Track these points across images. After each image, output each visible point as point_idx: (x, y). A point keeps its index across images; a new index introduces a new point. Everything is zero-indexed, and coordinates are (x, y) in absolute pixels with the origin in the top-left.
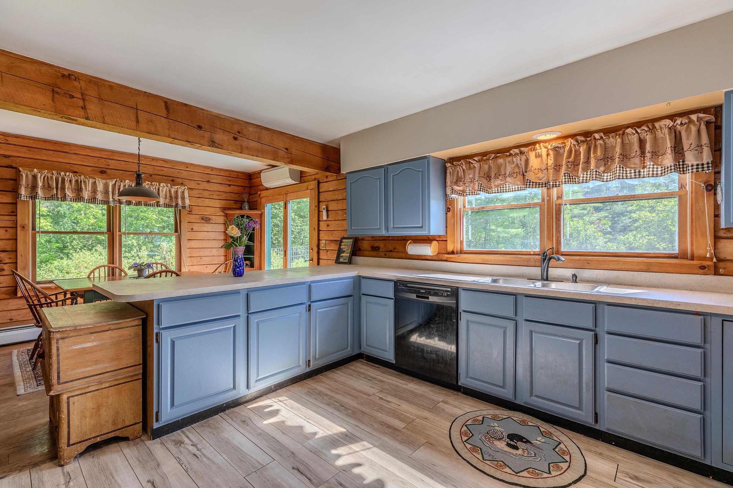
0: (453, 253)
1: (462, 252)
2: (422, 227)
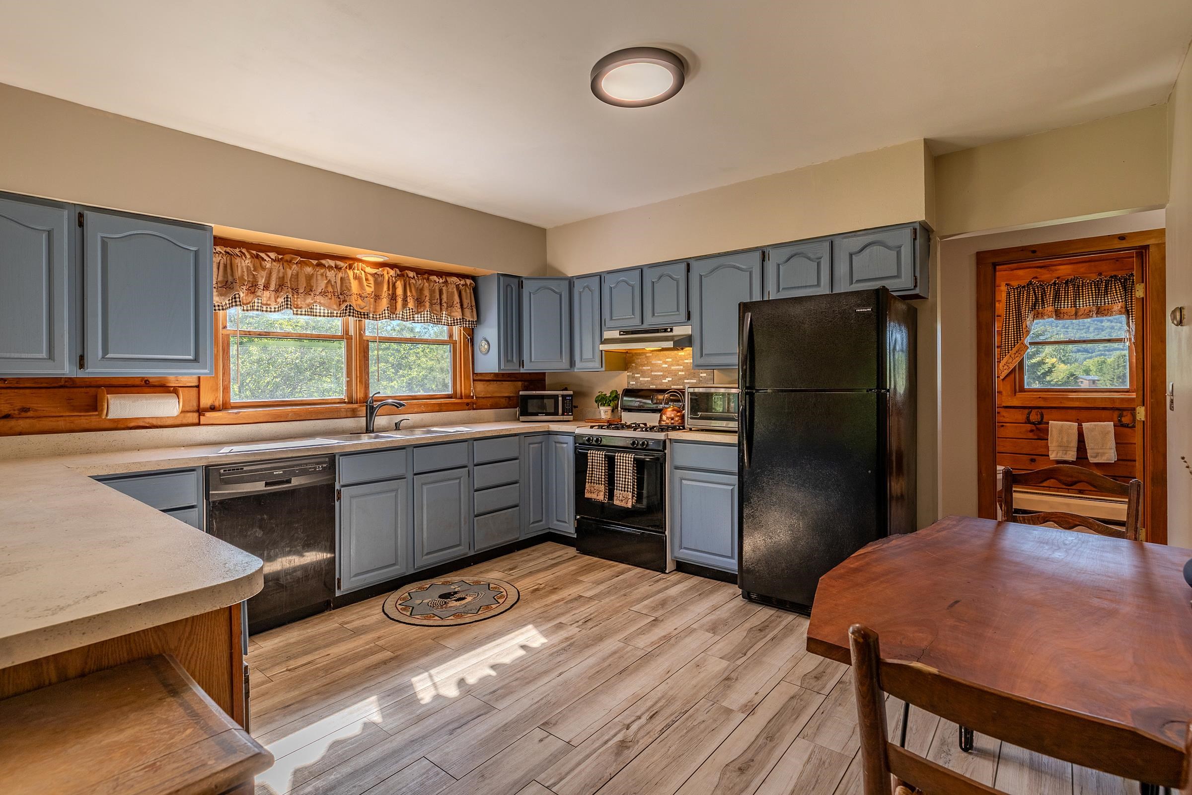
0: (213, 409)
1: (226, 406)
2: (196, 360)
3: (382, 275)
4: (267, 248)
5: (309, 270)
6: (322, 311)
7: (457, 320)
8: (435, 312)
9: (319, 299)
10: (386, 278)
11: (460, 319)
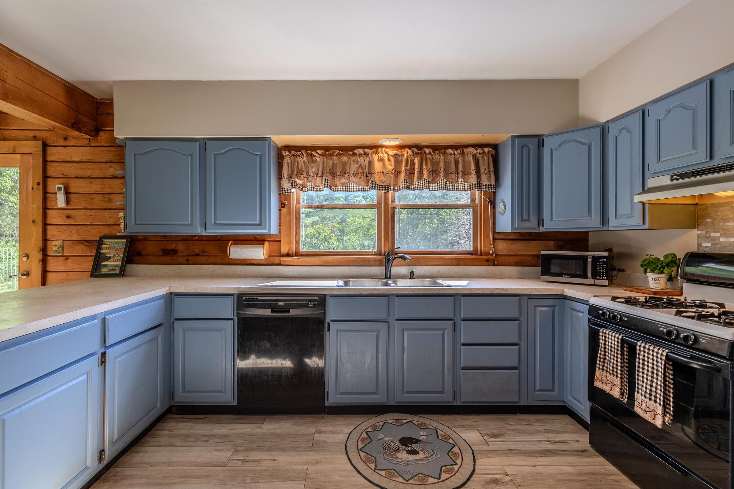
0: (288, 255)
1: (298, 254)
2: (260, 224)
3: (401, 155)
4: (315, 148)
5: (345, 159)
6: (355, 187)
7: (473, 185)
8: (451, 180)
9: (353, 179)
10: (405, 157)
11: (475, 184)
